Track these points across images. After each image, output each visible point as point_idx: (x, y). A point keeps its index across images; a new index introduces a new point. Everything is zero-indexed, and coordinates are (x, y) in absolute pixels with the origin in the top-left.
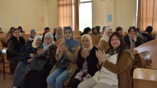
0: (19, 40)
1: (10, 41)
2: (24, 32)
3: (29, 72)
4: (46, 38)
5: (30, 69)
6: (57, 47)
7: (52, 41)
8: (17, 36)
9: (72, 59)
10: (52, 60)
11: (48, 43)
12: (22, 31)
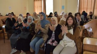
0: (12, 20)
1: (7, 21)
2: (15, 15)
3: (19, 39)
4: (29, 19)
5: (19, 38)
6: (35, 25)
7: (32, 21)
8: (10, 18)
9: (45, 32)
10: (33, 32)
11: (30, 22)
12: (13, 15)
